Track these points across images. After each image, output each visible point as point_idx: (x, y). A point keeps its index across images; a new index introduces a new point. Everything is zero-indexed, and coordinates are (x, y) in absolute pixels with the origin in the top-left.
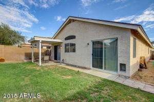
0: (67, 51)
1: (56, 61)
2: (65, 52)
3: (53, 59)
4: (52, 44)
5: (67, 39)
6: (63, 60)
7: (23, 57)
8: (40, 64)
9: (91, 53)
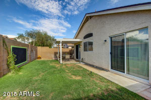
0: (85, 50)
1: (77, 60)
2: (84, 51)
3: (75, 57)
4: (74, 44)
5: (86, 37)
6: (82, 59)
7: (53, 56)
8: (61, 62)
9: (110, 51)
